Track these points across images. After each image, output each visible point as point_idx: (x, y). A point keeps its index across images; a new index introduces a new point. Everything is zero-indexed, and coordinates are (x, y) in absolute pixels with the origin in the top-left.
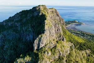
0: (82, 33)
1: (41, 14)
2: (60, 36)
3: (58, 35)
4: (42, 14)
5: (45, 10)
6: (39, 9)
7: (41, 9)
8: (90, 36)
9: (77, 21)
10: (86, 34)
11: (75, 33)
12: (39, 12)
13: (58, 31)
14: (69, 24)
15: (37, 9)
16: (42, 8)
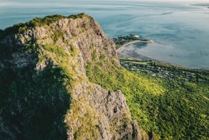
0: (151, 64)
1: (42, 65)
2: (125, 126)
3: (119, 124)
4: (50, 63)
5: (60, 40)
6: (34, 40)
7: (39, 42)
8: (169, 69)
9: (137, 36)
10: (161, 67)
11: (137, 65)
12: (35, 57)
13: (115, 112)
14: (122, 44)
15: (23, 40)
16: (43, 35)
